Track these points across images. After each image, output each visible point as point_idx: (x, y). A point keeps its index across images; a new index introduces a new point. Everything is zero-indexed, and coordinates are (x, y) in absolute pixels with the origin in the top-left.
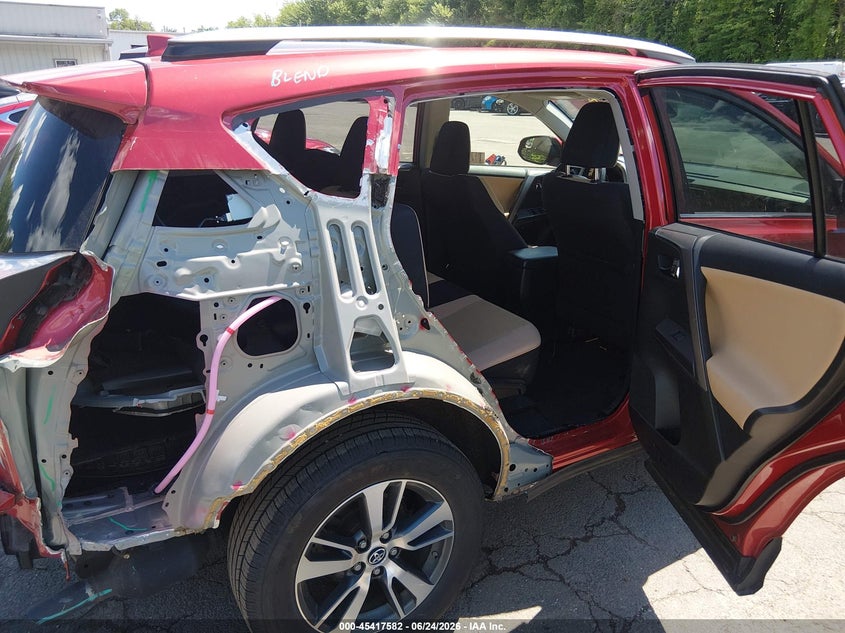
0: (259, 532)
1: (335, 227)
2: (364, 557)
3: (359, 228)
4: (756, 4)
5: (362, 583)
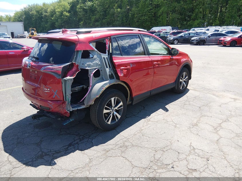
0: (98, 105)
1: (104, 58)
2: (111, 110)
3: (107, 58)
4: (149, 12)
5: (111, 115)
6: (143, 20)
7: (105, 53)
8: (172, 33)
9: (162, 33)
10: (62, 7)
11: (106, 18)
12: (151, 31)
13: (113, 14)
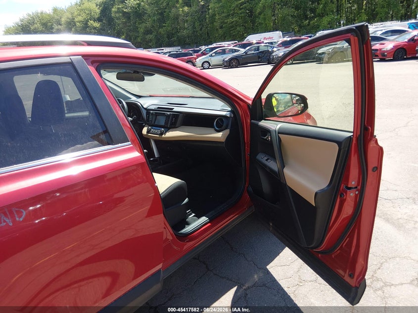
4: (240, 9)
6: (230, 24)
8: (280, 44)
9: (263, 45)
10: (85, 13)
11: (165, 26)
12: (245, 42)
13: (176, 18)
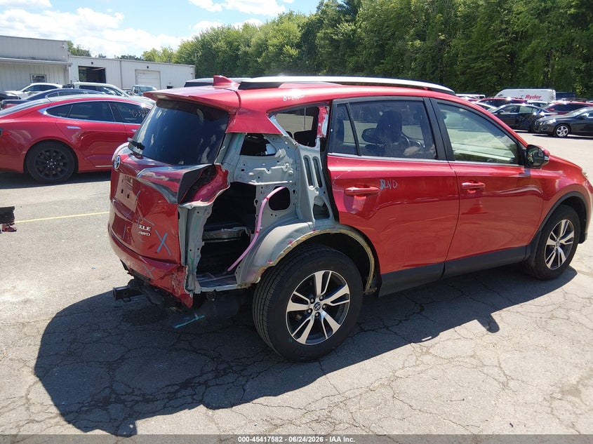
0: (274, 286)
1: (307, 159)
2: (312, 306)
3: (315, 159)
4: (497, 51)
5: (312, 319)
6: (477, 69)
7: (313, 145)
8: (553, 107)
9: (524, 105)
10: (282, 34)
11: (383, 63)
12: (496, 97)
13: (401, 54)
